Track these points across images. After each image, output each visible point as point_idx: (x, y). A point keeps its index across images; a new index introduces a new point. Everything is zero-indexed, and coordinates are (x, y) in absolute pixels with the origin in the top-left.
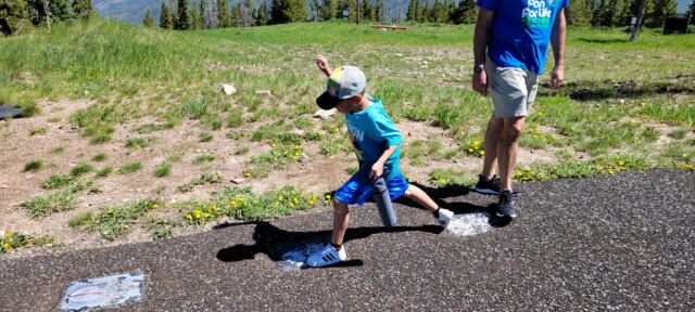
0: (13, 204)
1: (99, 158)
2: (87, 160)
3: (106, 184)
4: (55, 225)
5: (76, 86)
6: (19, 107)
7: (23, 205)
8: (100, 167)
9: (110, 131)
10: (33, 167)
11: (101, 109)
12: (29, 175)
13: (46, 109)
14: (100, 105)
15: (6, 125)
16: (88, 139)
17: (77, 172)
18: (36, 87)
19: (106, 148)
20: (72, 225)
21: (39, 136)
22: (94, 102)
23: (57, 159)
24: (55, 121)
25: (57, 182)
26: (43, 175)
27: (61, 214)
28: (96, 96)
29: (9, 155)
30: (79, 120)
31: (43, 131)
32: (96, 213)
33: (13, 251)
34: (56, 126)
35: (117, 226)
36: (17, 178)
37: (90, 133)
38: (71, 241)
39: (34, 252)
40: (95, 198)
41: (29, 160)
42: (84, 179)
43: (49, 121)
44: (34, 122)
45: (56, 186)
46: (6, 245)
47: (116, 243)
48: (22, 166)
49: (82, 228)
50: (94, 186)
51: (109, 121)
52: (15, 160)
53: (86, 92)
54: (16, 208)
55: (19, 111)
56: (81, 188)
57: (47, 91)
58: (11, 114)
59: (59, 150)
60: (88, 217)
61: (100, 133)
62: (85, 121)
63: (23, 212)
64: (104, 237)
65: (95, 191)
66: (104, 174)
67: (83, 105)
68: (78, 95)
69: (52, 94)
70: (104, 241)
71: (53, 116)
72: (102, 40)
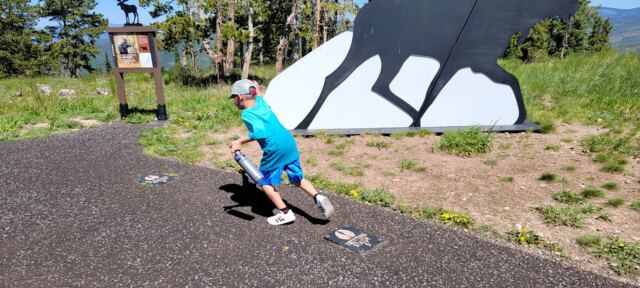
0: (529, 205)
1: (610, 187)
2: (597, 185)
3: (616, 214)
4: (564, 236)
5: (589, 113)
6: (538, 124)
7: (537, 209)
8: (611, 195)
9: (623, 162)
10: (547, 178)
11: (614, 138)
12: (543, 184)
13: (561, 129)
14: (612, 135)
15: (527, 137)
16: (600, 166)
17: (587, 194)
18: (553, 108)
19: (617, 178)
20: (580, 242)
21: (552, 152)
22: (607, 130)
23: (568, 176)
24: (567, 141)
25: (568, 198)
26: (556, 188)
27: (570, 229)
28: (609, 125)
29: (527, 162)
30: (591, 145)
31: (556, 149)
32: (604, 241)
33: (526, 246)
34: (567, 146)
35: (627, 262)
36: (534, 185)
37: (601, 160)
38: (577, 258)
39: (544, 254)
40: (604, 225)
41: (544, 171)
42: (595, 203)
43: (562, 140)
44: (549, 138)
45: (567, 202)
46: (522, 239)
47: (624, 280)
48: (539, 175)
49: (590, 250)
50: (603, 213)
51: (621, 153)
52: (533, 168)
53: (600, 120)
54: (531, 209)
55: (539, 127)
56: (591, 211)
57: (564, 113)
58: (532, 128)
59: (570, 169)
60: (597, 242)
61: (611, 162)
62: (598, 147)
63: (537, 214)
64: (611, 267)
65: (604, 218)
66: (615, 204)
67: (595, 131)
68: (591, 121)
69: (567, 117)
70: (611, 272)
71: (565, 136)
72: (619, 71)
